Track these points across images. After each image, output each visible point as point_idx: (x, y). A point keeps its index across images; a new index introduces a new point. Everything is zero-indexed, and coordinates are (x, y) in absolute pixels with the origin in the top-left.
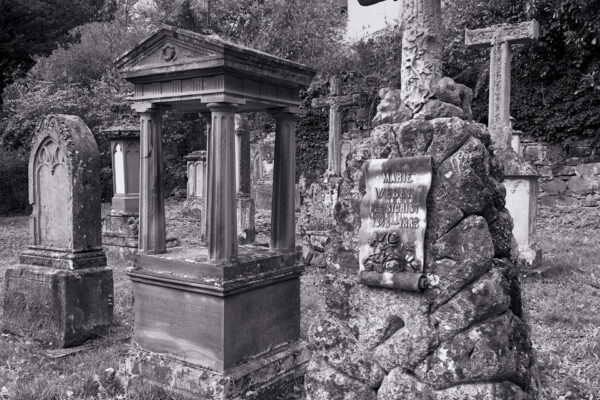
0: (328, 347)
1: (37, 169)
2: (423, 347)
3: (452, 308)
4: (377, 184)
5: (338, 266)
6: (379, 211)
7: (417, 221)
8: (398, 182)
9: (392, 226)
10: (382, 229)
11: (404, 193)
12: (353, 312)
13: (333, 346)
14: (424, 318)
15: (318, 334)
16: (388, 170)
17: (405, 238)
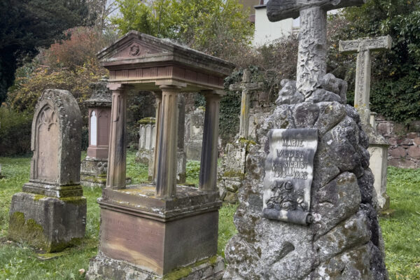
0: (238, 262)
1: (38, 126)
2: (308, 265)
3: (330, 238)
4: (278, 146)
5: (247, 204)
6: (279, 166)
7: (306, 174)
8: (293, 146)
9: (287, 176)
10: (281, 179)
11: (297, 154)
12: (257, 238)
13: (242, 261)
14: (309, 245)
15: (232, 252)
16: (286, 137)
17: (297, 186)
